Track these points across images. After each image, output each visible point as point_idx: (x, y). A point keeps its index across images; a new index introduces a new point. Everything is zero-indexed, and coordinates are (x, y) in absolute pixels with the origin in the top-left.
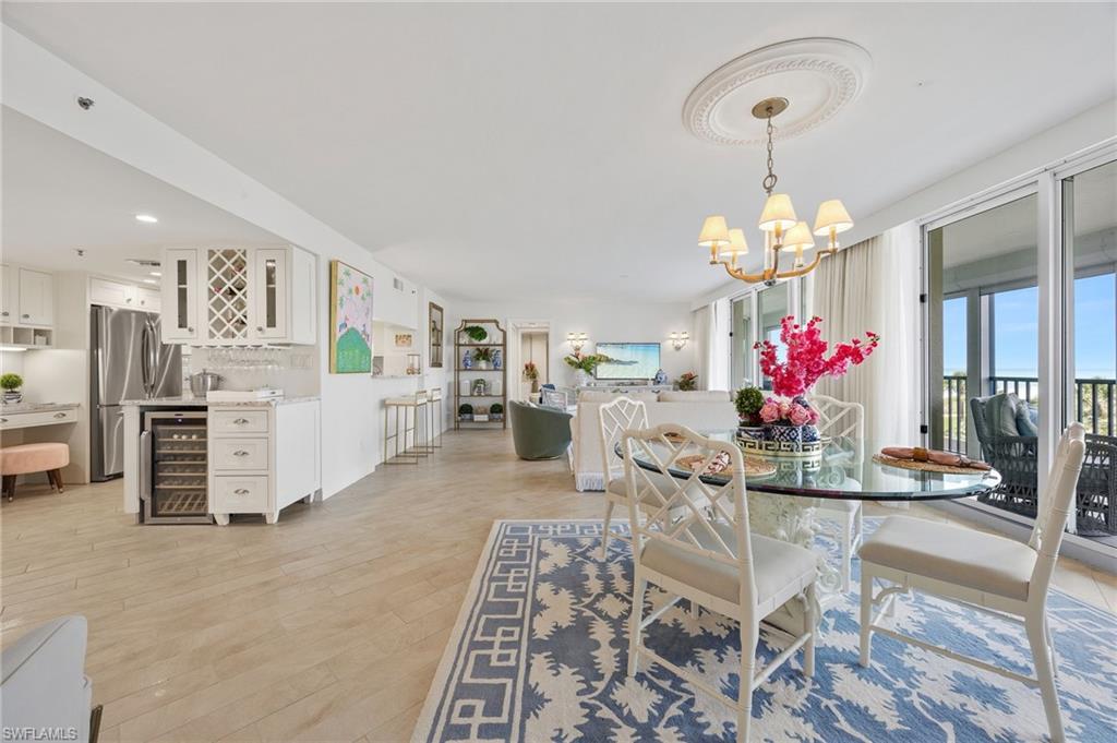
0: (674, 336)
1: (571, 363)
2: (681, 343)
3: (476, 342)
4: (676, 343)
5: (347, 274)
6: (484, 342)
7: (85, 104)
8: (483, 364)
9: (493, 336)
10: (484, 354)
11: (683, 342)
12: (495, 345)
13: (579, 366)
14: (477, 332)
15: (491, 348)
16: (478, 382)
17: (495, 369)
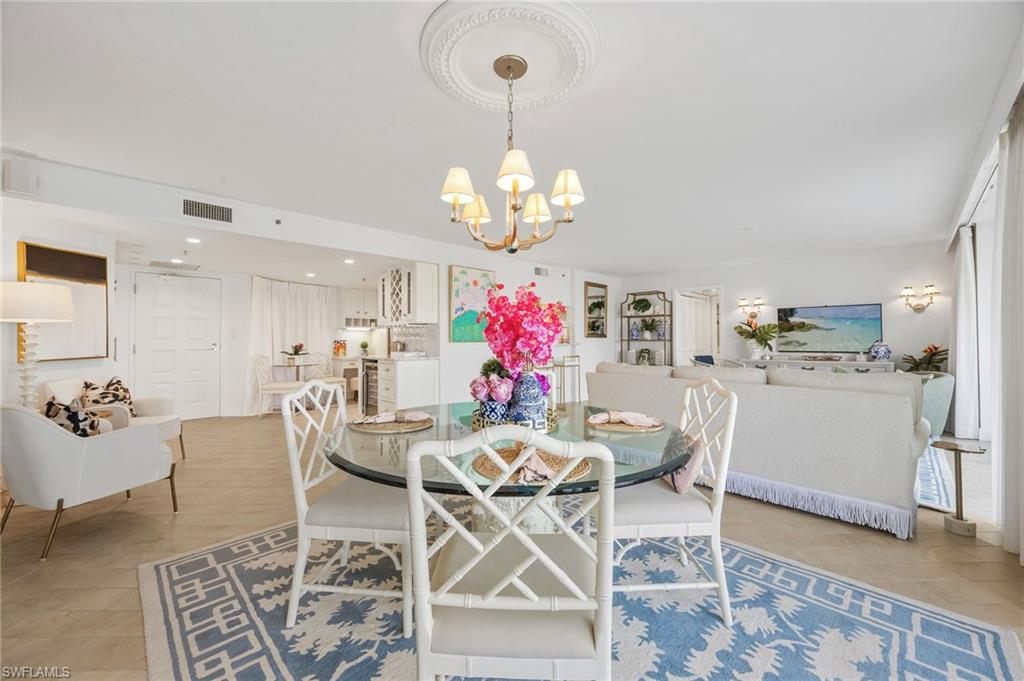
0: (906, 292)
1: (742, 333)
2: (925, 301)
3: (640, 313)
4: (914, 302)
5: (464, 272)
6: (647, 313)
7: (278, 222)
8: (647, 335)
9: (657, 307)
10: (650, 326)
11: (928, 300)
12: (658, 316)
13: (752, 335)
14: (642, 304)
15: (657, 319)
16: (642, 351)
17: (659, 340)
